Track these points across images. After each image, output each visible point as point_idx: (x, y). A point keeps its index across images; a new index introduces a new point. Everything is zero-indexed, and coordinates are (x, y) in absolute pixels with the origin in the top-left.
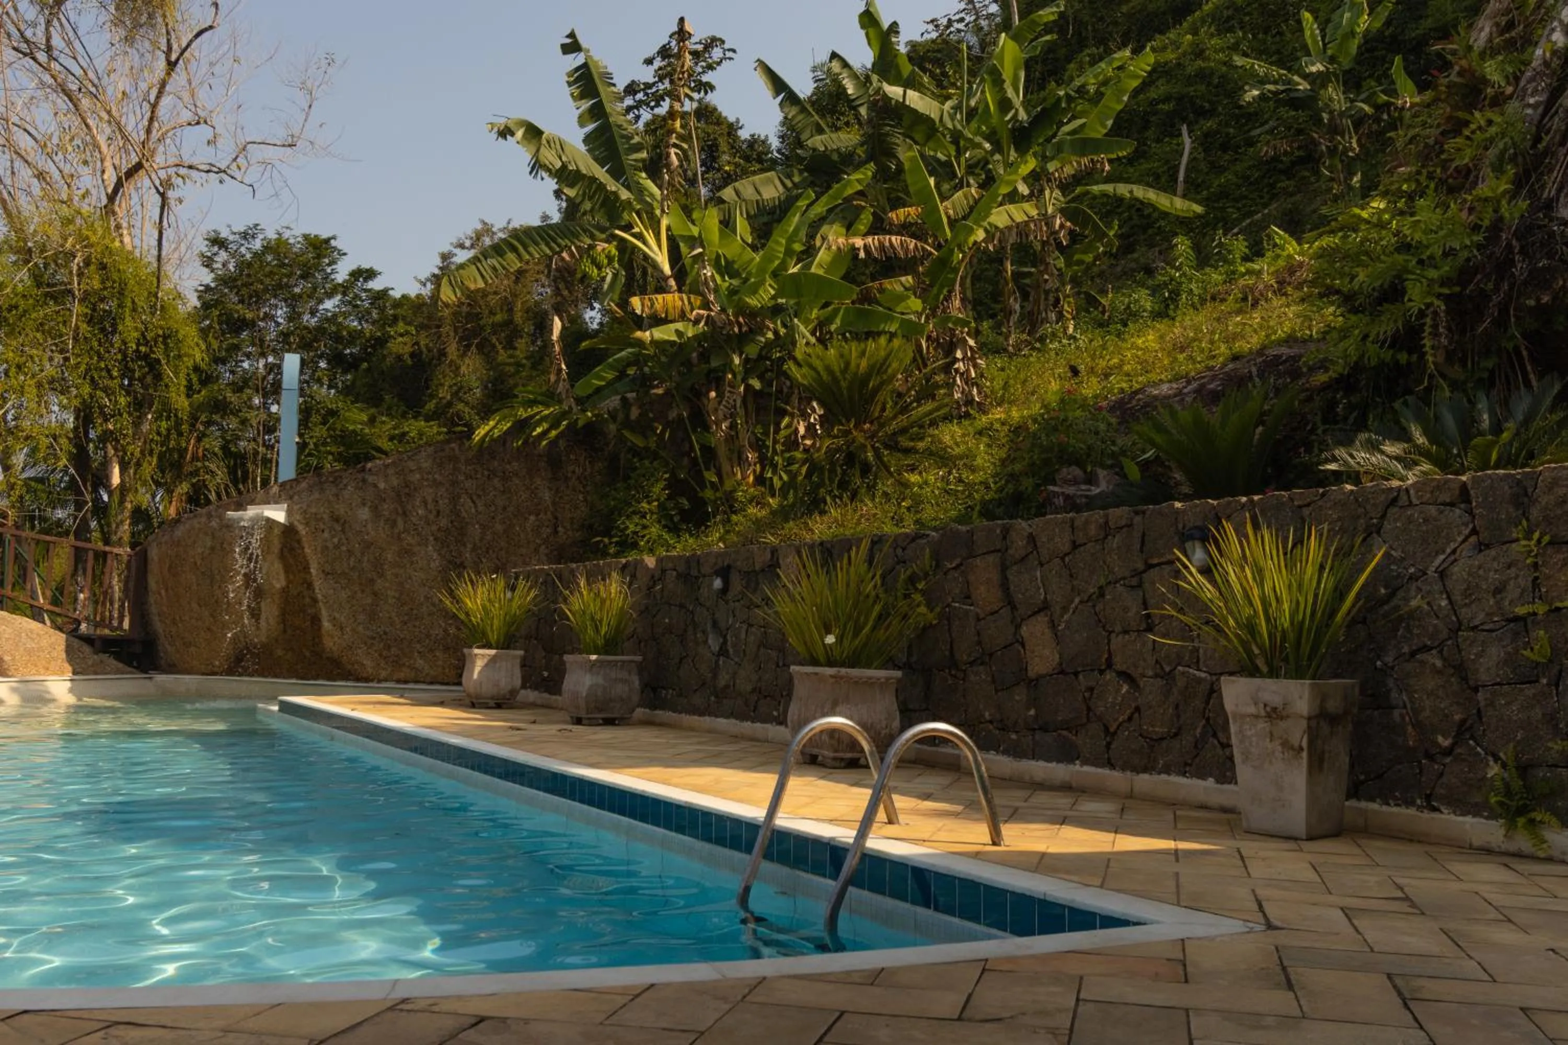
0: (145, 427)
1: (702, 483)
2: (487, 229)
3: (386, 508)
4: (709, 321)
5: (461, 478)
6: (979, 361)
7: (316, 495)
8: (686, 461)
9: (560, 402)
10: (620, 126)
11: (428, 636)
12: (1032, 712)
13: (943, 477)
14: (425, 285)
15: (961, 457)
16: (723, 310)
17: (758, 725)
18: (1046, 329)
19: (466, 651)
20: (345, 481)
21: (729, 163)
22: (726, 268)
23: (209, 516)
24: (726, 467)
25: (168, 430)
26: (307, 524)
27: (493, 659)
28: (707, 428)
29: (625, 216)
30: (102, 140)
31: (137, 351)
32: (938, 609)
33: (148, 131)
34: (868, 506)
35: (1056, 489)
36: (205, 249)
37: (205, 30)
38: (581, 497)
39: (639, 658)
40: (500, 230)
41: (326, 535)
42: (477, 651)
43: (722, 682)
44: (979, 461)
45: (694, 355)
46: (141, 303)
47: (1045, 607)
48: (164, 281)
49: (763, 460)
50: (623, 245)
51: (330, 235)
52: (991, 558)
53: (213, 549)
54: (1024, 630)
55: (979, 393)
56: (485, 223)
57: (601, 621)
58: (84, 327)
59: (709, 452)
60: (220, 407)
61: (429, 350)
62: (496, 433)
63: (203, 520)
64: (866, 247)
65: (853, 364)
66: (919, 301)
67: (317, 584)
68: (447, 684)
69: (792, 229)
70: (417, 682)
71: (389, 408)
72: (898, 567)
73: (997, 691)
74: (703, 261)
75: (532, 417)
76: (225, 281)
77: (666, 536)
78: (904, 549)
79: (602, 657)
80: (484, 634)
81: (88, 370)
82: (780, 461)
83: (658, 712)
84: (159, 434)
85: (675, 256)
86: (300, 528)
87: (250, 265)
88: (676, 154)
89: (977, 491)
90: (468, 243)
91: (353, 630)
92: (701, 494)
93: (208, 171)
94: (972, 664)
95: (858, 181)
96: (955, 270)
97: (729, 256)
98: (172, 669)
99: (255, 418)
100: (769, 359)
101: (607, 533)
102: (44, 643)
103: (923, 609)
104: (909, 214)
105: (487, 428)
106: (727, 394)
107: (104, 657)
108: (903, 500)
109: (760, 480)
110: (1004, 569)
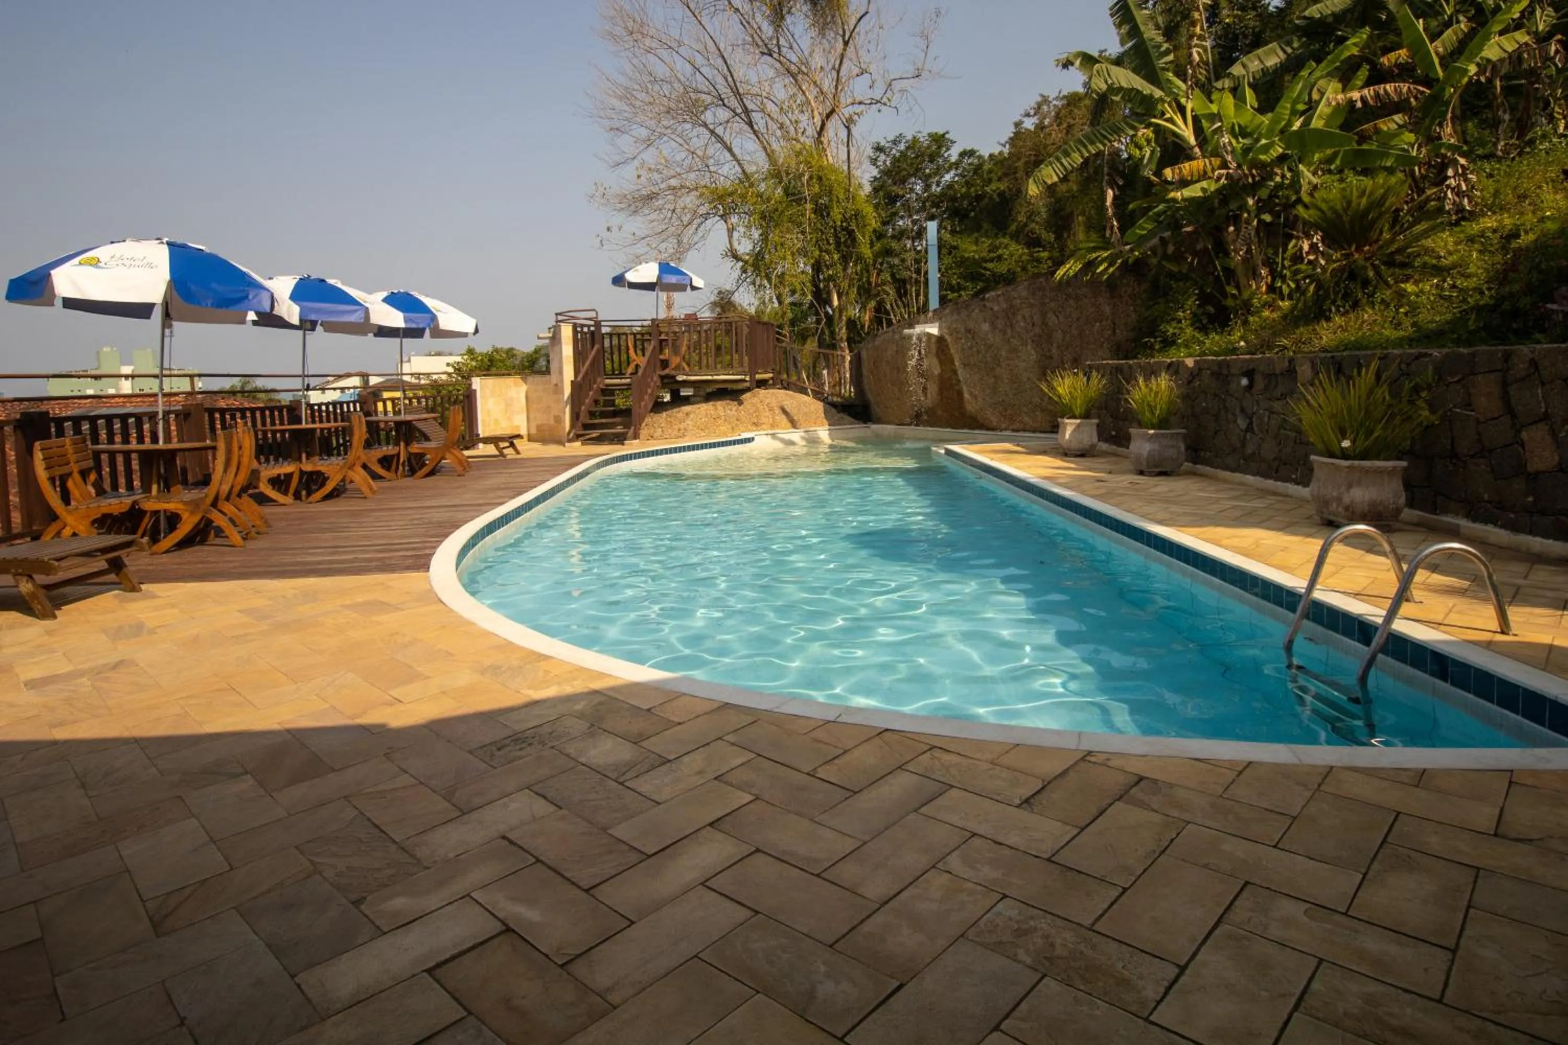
0: (849, 271)
1: (1225, 295)
2: (1045, 100)
3: (1000, 323)
4: (1228, 177)
5: (1047, 300)
6: (1470, 176)
7: (955, 317)
8: (1211, 278)
9: (1115, 247)
10: (1152, 40)
11: (1031, 403)
12: (1530, 499)
13: (1437, 286)
14: (1004, 146)
15: (1454, 266)
16: (1239, 166)
17: (1279, 483)
18: (1536, 133)
19: (1059, 420)
20: (973, 307)
21: (1229, 16)
22: (1241, 132)
23: (894, 332)
24: (1243, 281)
25: (861, 271)
26: (951, 335)
27: (1079, 426)
28: (1227, 254)
29: (1159, 107)
30: (811, 97)
31: (841, 226)
32: (1440, 413)
33: (836, 88)
34: (1368, 314)
35: (1554, 307)
36: (872, 155)
37: (864, 15)
38: (1131, 308)
39: (1183, 431)
40: (1054, 99)
41: (963, 341)
42: (1067, 421)
43: (1249, 450)
44: (1472, 269)
45: (1216, 201)
46: (841, 196)
47: (1545, 418)
48: (852, 180)
49: (1273, 273)
50: (1158, 130)
51: (945, 131)
52: (1492, 376)
53: (897, 351)
54: (1524, 435)
55: (1470, 202)
56: (1042, 96)
57: (1155, 407)
58: (813, 215)
59: (1230, 273)
60: (888, 252)
61: (1010, 190)
62: (1071, 273)
63: (890, 334)
64: (1363, 99)
65: (1354, 204)
66: (1412, 135)
67: (959, 372)
68: (1045, 432)
69: (1296, 95)
70: (1024, 430)
71: (987, 231)
72: (1402, 378)
73: (1496, 479)
74: (1222, 131)
75: (1097, 258)
76: (886, 173)
77: (1197, 335)
78: (1408, 365)
79: (1158, 431)
80: (1071, 409)
81: (817, 242)
82: (1288, 274)
83: (1198, 466)
84: (857, 274)
85: (1198, 131)
86: (947, 337)
87: (899, 161)
88: (1199, 53)
89: (1471, 296)
90: (1032, 112)
91: (984, 399)
92: (1223, 303)
93: (871, 104)
94: (1472, 456)
95: (1354, 44)
96: (1447, 104)
97: (1242, 123)
98: (879, 421)
99: (910, 257)
100: (1278, 197)
101: (1152, 334)
102: (813, 409)
103: (1426, 413)
104: (1400, 56)
105: (1065, 270)
106: (1243, 230)
107: (842, 415)
108: (1401, 306)
109: (1271, 289)
110: (1505, 385)
